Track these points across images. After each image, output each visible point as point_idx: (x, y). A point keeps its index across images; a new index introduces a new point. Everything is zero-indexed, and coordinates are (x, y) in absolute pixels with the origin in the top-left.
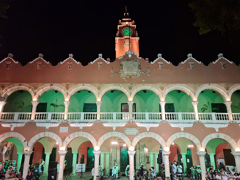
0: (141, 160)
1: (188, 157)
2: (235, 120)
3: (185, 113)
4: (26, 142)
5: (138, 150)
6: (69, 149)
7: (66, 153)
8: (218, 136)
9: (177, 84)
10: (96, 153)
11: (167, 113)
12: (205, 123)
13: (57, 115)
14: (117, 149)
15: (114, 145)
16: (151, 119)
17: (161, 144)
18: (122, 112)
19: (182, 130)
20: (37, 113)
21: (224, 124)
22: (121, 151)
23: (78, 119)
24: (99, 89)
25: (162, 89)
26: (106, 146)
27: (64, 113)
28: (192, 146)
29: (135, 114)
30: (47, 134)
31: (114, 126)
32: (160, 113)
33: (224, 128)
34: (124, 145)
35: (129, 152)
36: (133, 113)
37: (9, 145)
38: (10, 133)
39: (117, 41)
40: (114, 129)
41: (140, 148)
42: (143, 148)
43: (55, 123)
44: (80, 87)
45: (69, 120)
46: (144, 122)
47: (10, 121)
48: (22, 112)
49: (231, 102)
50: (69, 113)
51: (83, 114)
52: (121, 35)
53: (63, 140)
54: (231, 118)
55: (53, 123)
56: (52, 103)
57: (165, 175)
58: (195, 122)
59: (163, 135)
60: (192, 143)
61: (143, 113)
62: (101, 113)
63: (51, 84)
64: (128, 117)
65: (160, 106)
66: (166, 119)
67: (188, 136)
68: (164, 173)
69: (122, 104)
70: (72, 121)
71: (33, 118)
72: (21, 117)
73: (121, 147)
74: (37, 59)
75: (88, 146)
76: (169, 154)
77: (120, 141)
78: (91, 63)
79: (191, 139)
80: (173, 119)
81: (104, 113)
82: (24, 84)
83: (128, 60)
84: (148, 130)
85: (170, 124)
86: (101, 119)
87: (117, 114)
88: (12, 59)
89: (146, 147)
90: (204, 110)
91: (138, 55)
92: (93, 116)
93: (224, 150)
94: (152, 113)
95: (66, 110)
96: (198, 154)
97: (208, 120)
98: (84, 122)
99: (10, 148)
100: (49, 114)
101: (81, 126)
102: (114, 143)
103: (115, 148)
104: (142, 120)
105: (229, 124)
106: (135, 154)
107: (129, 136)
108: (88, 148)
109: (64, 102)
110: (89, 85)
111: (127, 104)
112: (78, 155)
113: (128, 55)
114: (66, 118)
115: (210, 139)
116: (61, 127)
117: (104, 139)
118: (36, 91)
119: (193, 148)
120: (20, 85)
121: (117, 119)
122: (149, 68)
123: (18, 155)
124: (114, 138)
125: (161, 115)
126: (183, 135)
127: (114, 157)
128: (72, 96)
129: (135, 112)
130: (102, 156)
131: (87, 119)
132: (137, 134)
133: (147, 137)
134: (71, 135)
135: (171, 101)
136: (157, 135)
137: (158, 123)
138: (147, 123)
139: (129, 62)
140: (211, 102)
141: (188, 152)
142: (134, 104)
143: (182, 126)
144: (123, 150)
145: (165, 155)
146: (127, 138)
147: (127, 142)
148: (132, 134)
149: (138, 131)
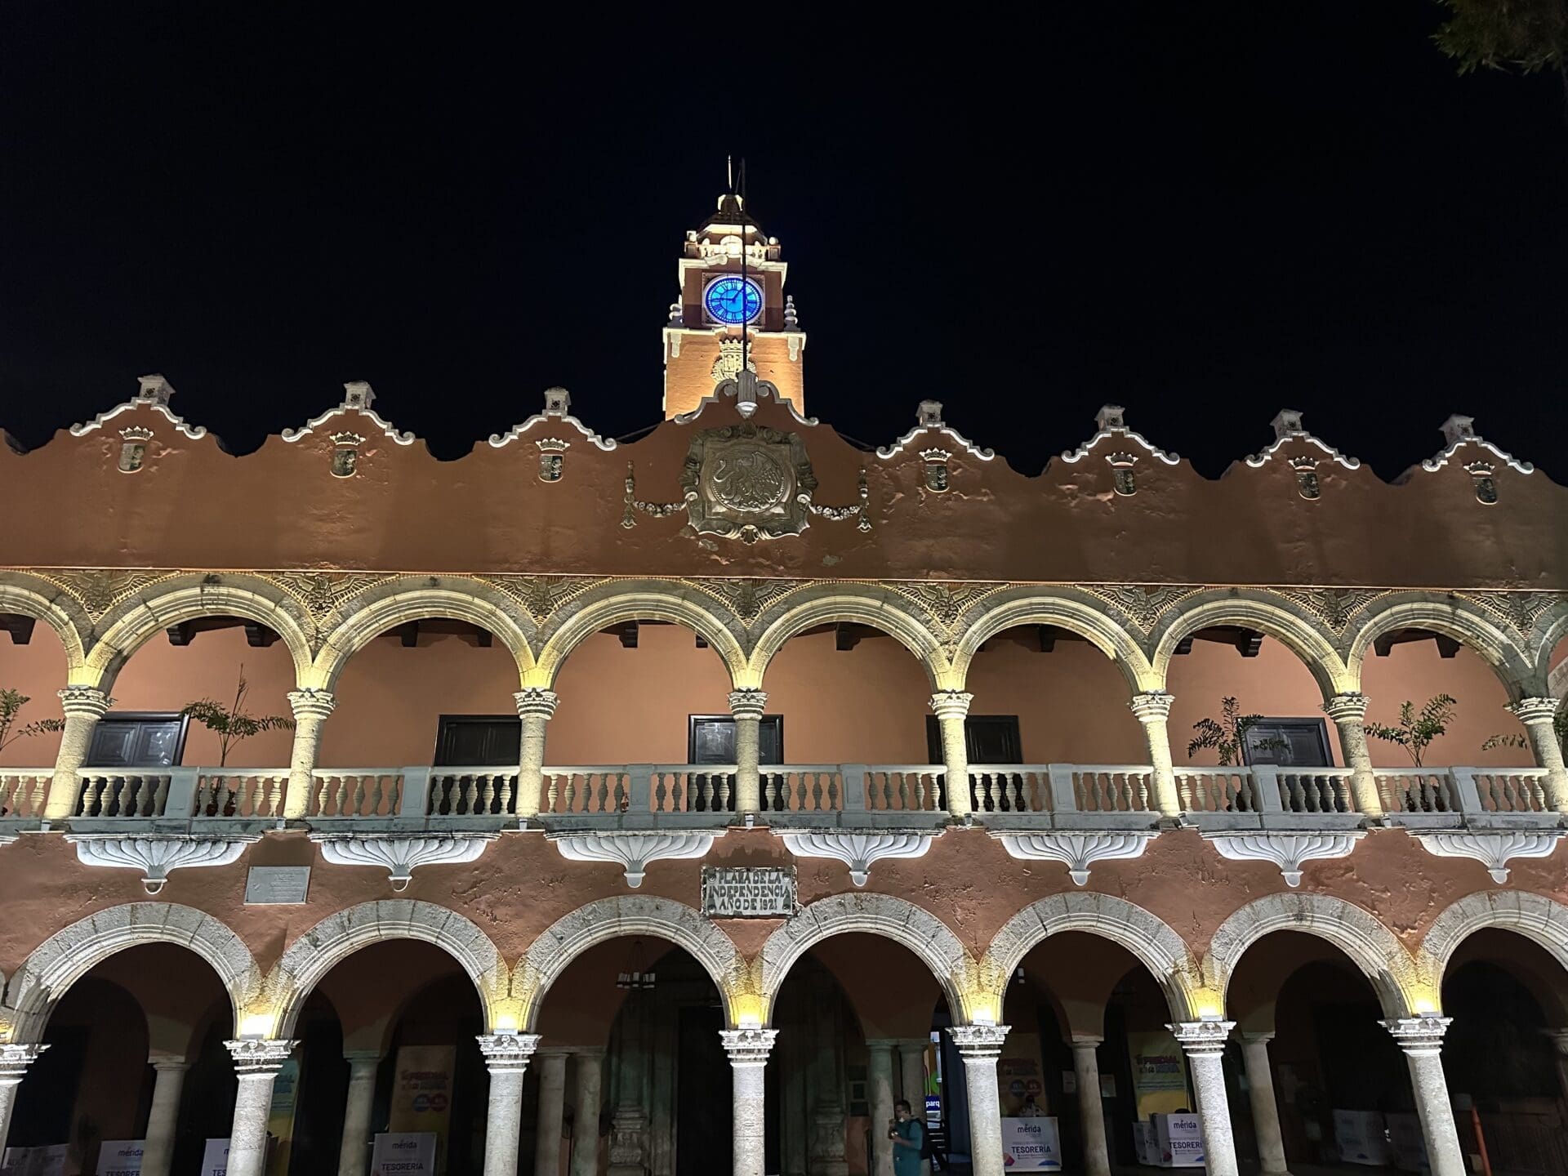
2: (1391, 811)
3: (1096, 770)
7: (285, 1054)
9: (1042, 586)
10: (498, 1050)
11: (979, 770)
12: (1219, 833)
13: (236, 786)
17: (944, 977)
19: (1080, 878)
20: (93, 774)
21: (1331, 837)
24: (540, 608)
25: (948, 612)
27: (284, 773)
30: (154, 919)
31: (636, 857)
32: (936, 771)
33: (1332, 863)
35: (735, 1034)
36: (762, 770)
39: (676, 347)
40: (635, 879)
43: (216, 841)
44: (413, 596)
45: (318, 822)
46: (834, 826)
49: (1367, 700)
50: (325, 774)
51: (418, 778)
52: (695, 319)
53: (268, 958)
54: (1369, 798)
55: (201, 840)
58: (1154, 826)
59: (959, 916)
61: (824, 769)
62: (547, 771)
63: (206, 571)
65: (935, 725)
70: (339, 828)
71: (60, 804)
74: (122, 409)
76: (1001, 1040)
78: (495, 442)
80: (1021, 806)
81: (568, 772)
82: (21, 571)
83: (740, 429)
84: (860, 879)
85: (1004, 841)
86: (544, 807)
92: (489, 794)
95: (304, 749)
96: (1181, 1036)
97: (1236, 810)
98: (430, 836)
100: (184, 782)
101: (403, 860)
104: (818, 818)
107: (733, 925)
109: (293, 697)
110: (475, 583)
113: (735, 400)
114: (296, 804)
116: (255, 872)
118: (95, 618)
122: (863, 482)
126: (1082, 912)
128: (347, 658)
131: (445, 809)
132: (786, 907)
133: (851, 928)
134: (328, 928)
136: (922, 915)
137: (925, 833)
138: (853, 831)
139: (743, 445)
143: (1078, 855)
145: (972, 1048)
146: (718, 936)
147: (718, 964)
148: (754, 913)
149: (791, 887)
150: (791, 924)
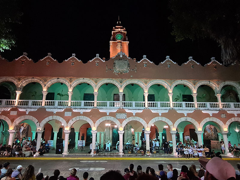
0: (128, 137)
1: (163, 135)
2: (199, 108)
3: (163, 102)
4: (39, 123)
5: (126, 130)
6: (72, 129)
7: (70, 132)
8: (186, 120)
9: (158, 80)
10: (93, 132)
11: (149, 102)
12: (177, 110)
13: (62, 102)
15: (107, 126)
16: (137, 106)
17: (144, 126)
18: (114, 101)
19: (160, 115)
20: (47, 101)
21: (191, 111)
22: (113, 131)
23: (79, 106)
24: (96, 82)
25: (146, 83)
26: (101, 127)
27: (68, 101)
28: (167, 127)
29: (125, 103)
30: (55, 117)
31: (108, 112)
32: (144, 102)
33: (191, 113)
34: (116, 126)
35: (119, 131)
36: (123, 102)
37: (25, 125)
38: (26, 116)
39: (111, 44)
40: (108, 114)
41: (128, 128)
42: (130, 128)
43: (61, 109)
44: (81, 80)
45: (72, 107)
46: (131, 109)
47: (25, 106)
48: (35, 100)
49: (197, 94)
50: (72, 101)
51: (83, 102)
52: (114, 39)
53: (67, 122)
54: (196, 106)
55: (59, 109)
56: (59, 93)
57: (146, 149)
58: (170, 109)
59: (146, 119)
60: (167, 125)
61: (130, 102)
62: (97, 102)
63: (57, 77)
64: (119, 105)
65: (144, 97)
66: (148, 106)
67: (164, 119)
68: (146, 147)
69: (114, 94)
70: (74, 108)
71: (43, 104)
72: (34, 104)
73: (113, 128)
74: (46, 57)
75: (87, 127)
77: (113, 123)
78: (90, 61)
79: (166, 121)
80: (154, 106)
81: (100, 102)
82: (36, 77)
83: (120, 59)
84: (134, 115)
85: (152, 111)
86: (97, 106)
87: (110, 102)
88: (26, 57)
89: (132, 128)
90: (177, 100)
91: (128, 56)
92: (91, 104)
93: (190, 130)
94: (138, 102)
95: (70, 98)
96: (171, 133)
97: (179, 107)
98: (84, 109)
99: (26, 128)
100: (57, 102)
101: (82, 111)
102: (108, 125)
103: (108, 129)
104: (129, 108)
105: (194, 110)
106: (124, 133)
107: (119, 120)
108: (87, 129)
109: (68, 92)
110: (88, 79)
111: (118, 94)
112: (79, 133)
113: (120, 55)
114: (69, 105)
115: (180, 122)
116: (65, 112)
117: (100, 122)
118: (45, 83)
119: (167, 128)
120: (33, 78)
121: (110, 106)
122: (136, 66)
123: (32, 133)
124: (108, 121)
125: (144, 103)
126: (160, 119)
128: (74, 88)
129: (125, 101)
130: (98, 134)
131: (86, 106)
133: (133, 120)
134: (74, 119)
135: (152, 93)
136: (141, 119)
137: (142, 110)
138: (134, 109)
139: (121, 61)
140: (182, 94)
141: (163, 131)
142: (124, 95)
143: (160, 112)
144: (115, 130)
145: (146, 133)
147: (117, 123)
148: (122, 118)
149: (126, 116)
150: (126, 120)
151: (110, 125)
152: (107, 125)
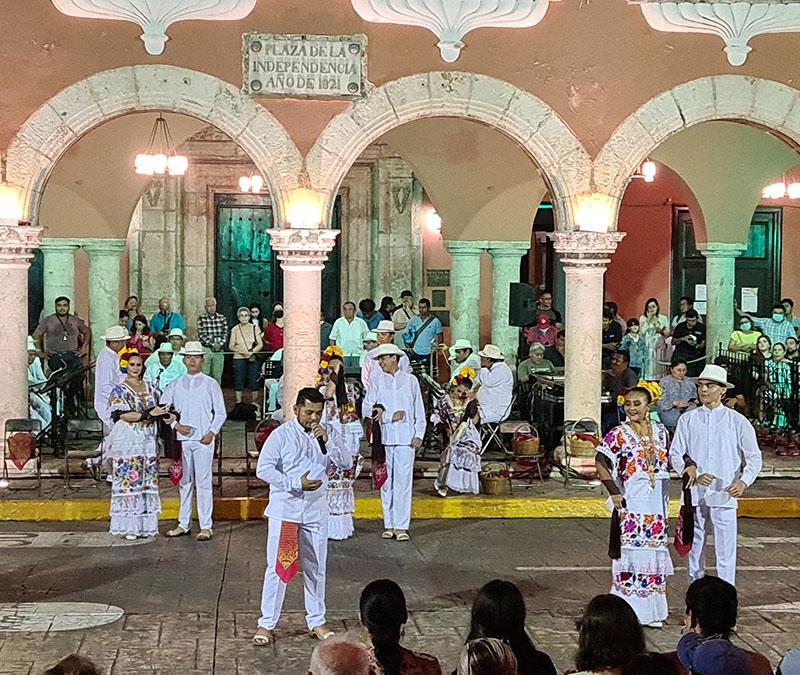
5: (364, 225)
14: (183, 215)
17: (552, 173)
19: (737, 56)
22: (224, 232)
31: (155, 14)
34: (250, 184)
35: (285, 234)
40: (154, 44)
41: (381, 203)
42: (403, 206)
59: (574, 102)
73: (223, 203)
76: (612, 248)
79: (796, 131)
84: (449, 53)
85: (644, 7)
89: (426, 199)
102: (160, 163)
103: (167, 210)
107: (283, 107)
117: (63, 129)
119: (796, 206)
124: (159, 123)
126: (733, 97)
127: (164, 275)
132: (353, 86)
133: (437, 112)
136: (527, 100)
141: (753, 238)
143: (738, 27)
144: (239, 221)
145: (576, 256)
146: (265, 119)
147: (265, 152)
148: (310, 92)
149: (360, 62)
150: (358, 107)
151: (179, 165)
152: (149, 164)
